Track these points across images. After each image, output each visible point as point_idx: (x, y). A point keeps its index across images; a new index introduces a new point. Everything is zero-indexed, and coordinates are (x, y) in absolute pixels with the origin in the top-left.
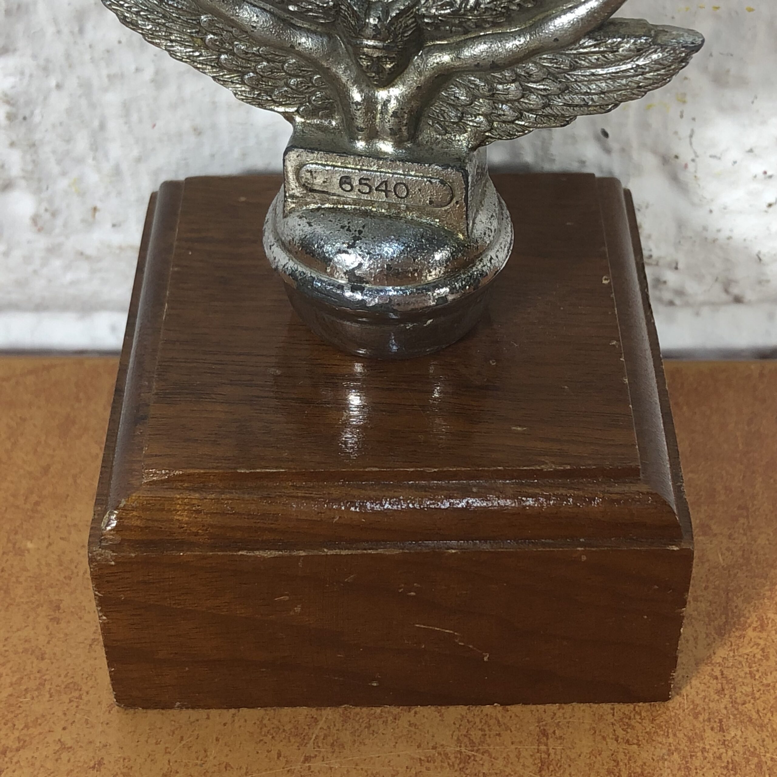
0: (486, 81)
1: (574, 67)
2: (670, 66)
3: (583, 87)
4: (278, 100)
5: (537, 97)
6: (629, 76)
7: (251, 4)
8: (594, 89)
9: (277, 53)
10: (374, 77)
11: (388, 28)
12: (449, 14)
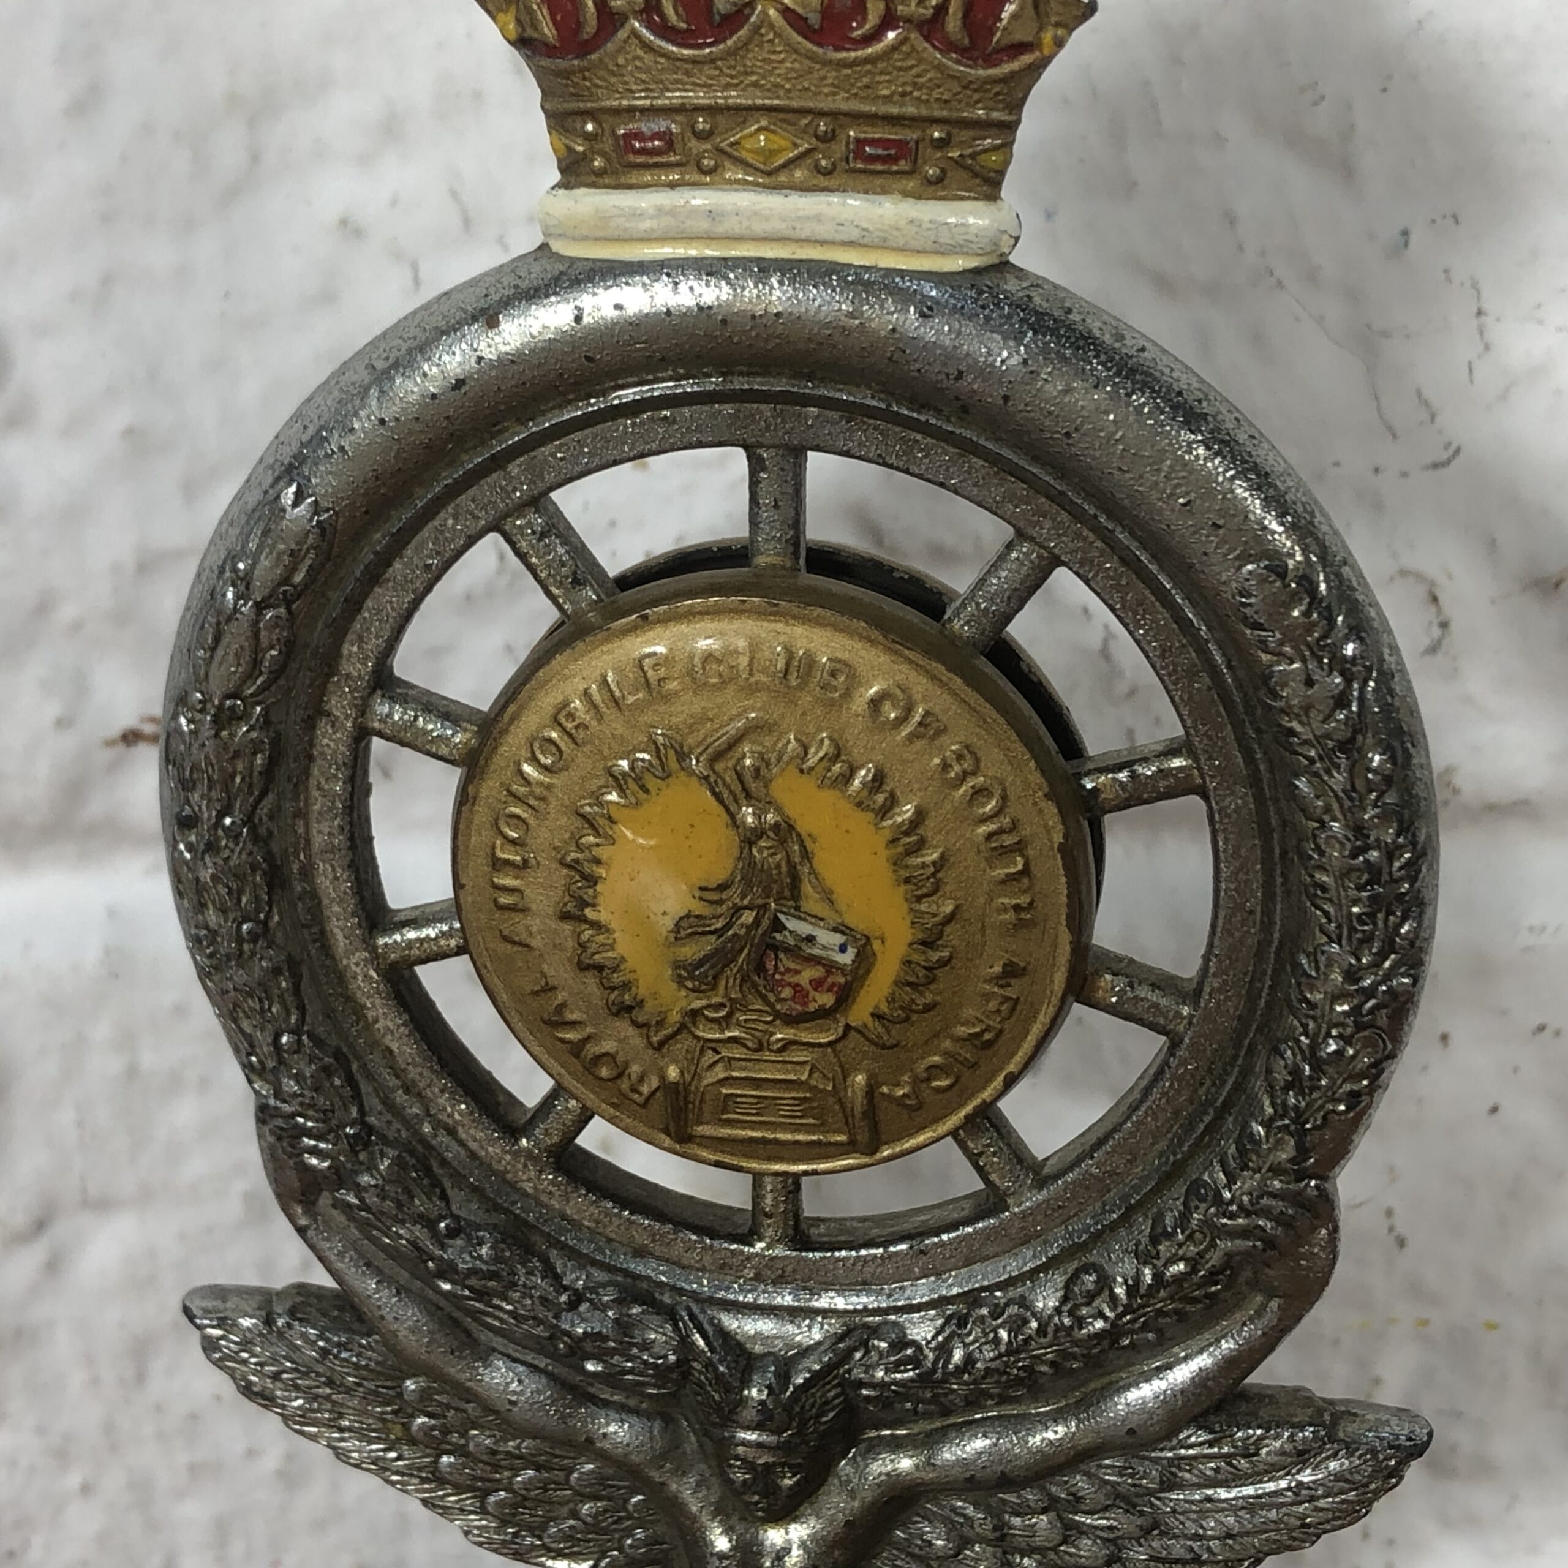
0: (988, 1510)
1: (1170, 1484)
2: (1367, 1485)
3: (1188, 1524)
4: (554, 1545)
5: (1095, 1542)
6: (1283, 1505)
7: (508, 1356)
8: (1212, 1529)
9: (557, 1452)
10: (757, 1503)
11: (788, 1407)
12: (912, 1380)
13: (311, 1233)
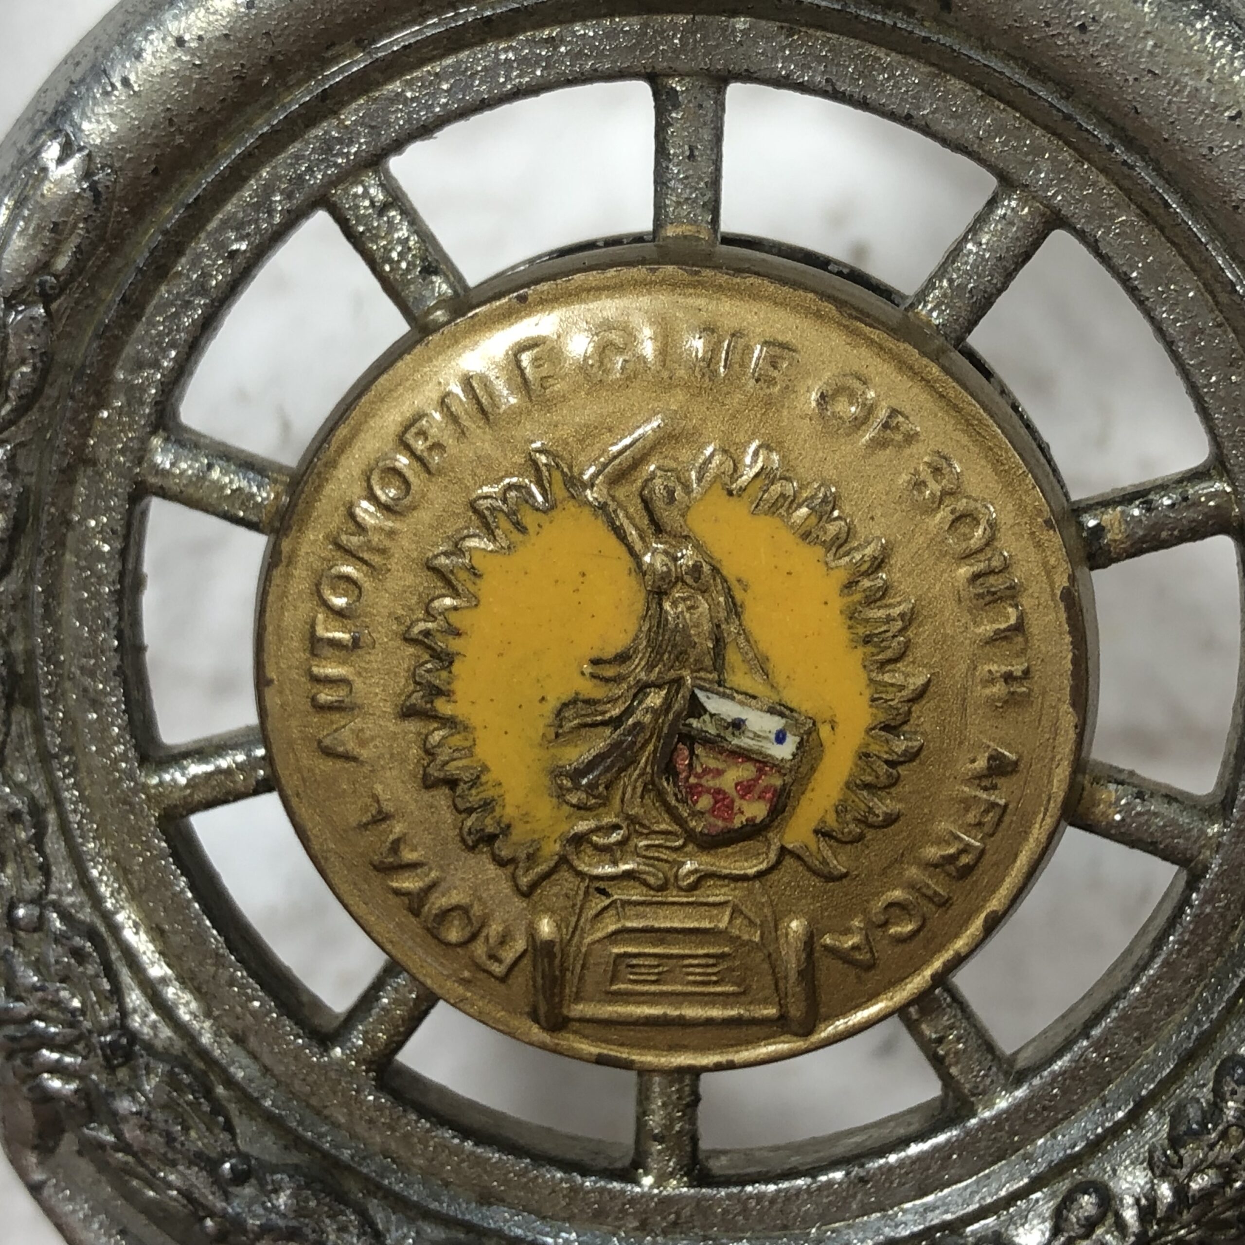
13: (47, 1191)
